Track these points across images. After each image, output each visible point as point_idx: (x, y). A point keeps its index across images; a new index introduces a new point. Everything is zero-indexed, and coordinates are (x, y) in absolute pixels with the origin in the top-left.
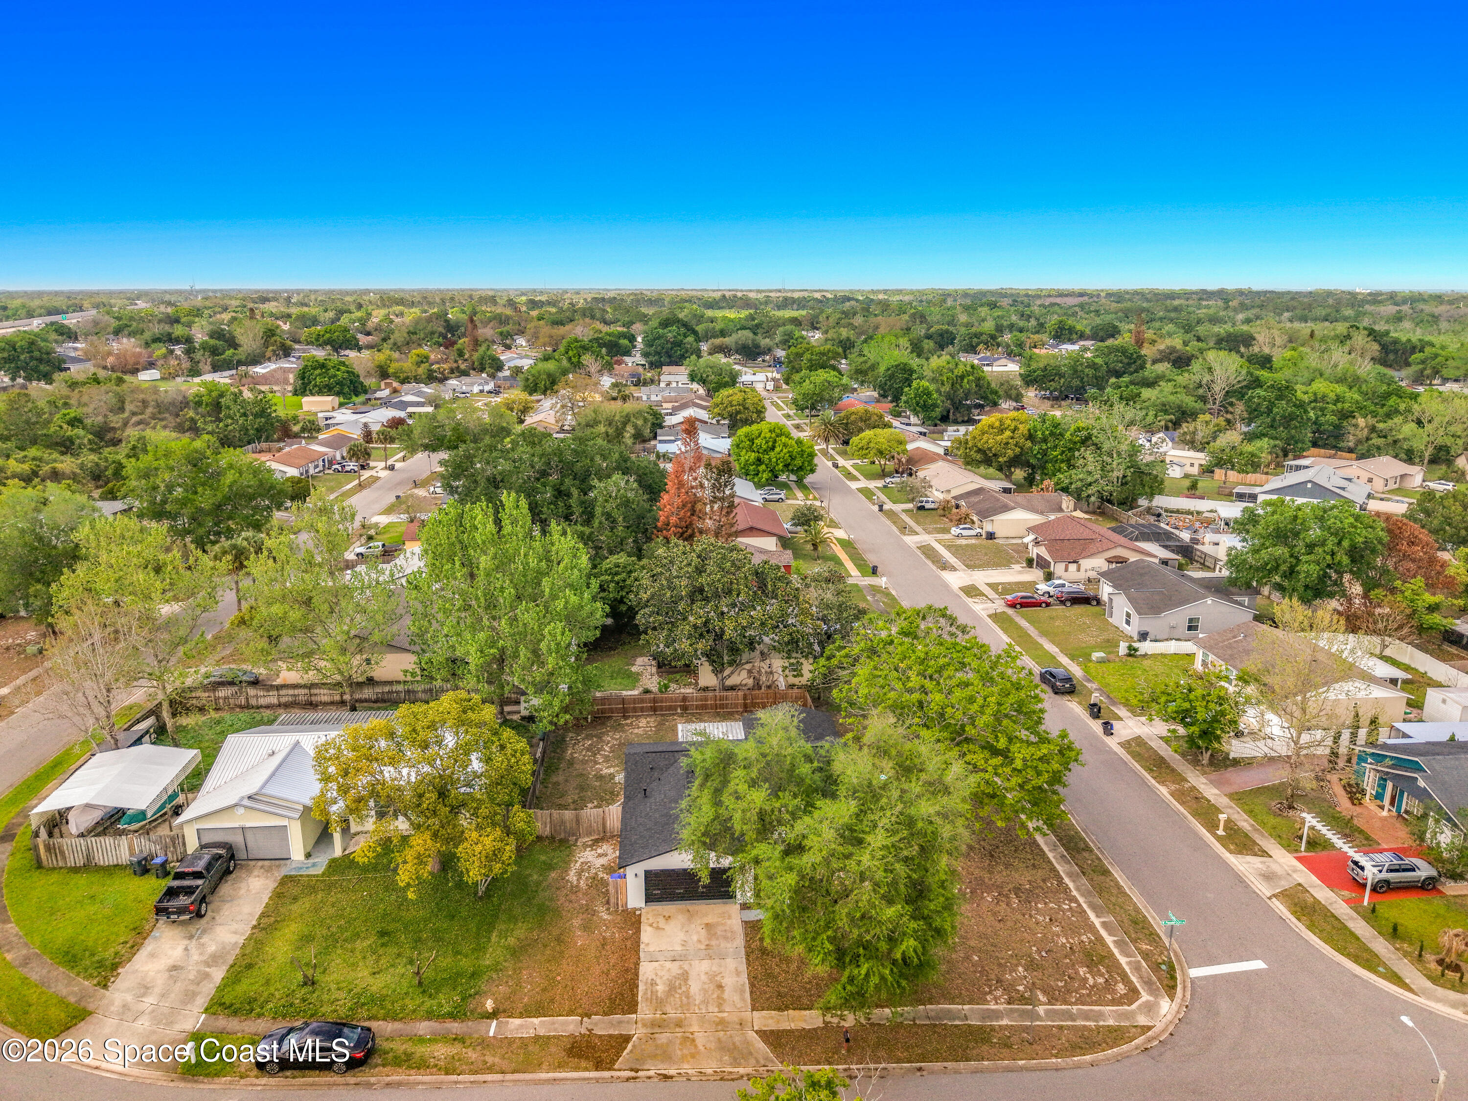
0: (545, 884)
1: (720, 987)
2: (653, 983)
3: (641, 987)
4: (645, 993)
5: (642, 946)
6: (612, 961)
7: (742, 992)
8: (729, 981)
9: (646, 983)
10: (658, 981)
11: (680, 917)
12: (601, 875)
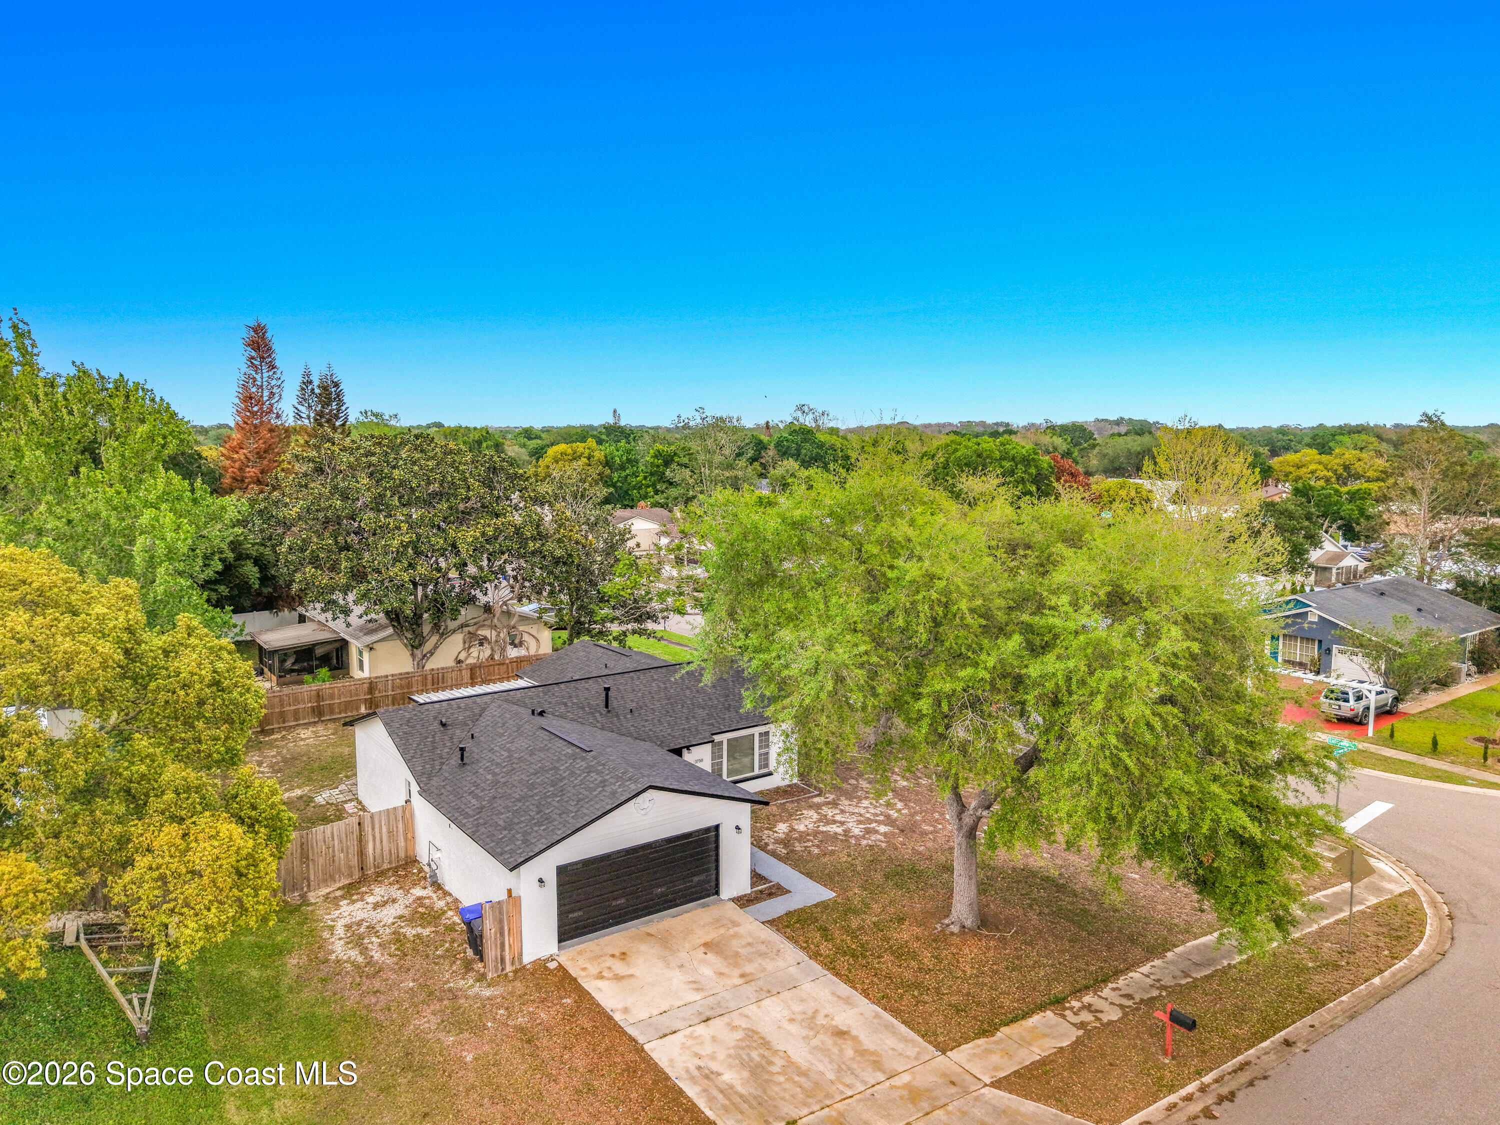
0: (286, 981)
1: (841, 1034)
2: (709, 1076)
3: (691, 1091)
4: (711, 1100)
5: (617, 1017)
6: (581, 1064)
7: (888, 1027)
8: (845, 1018)
9: (692, 1078)
10: (715, 1067)
11: (643, 948)
12: (410, 932)
